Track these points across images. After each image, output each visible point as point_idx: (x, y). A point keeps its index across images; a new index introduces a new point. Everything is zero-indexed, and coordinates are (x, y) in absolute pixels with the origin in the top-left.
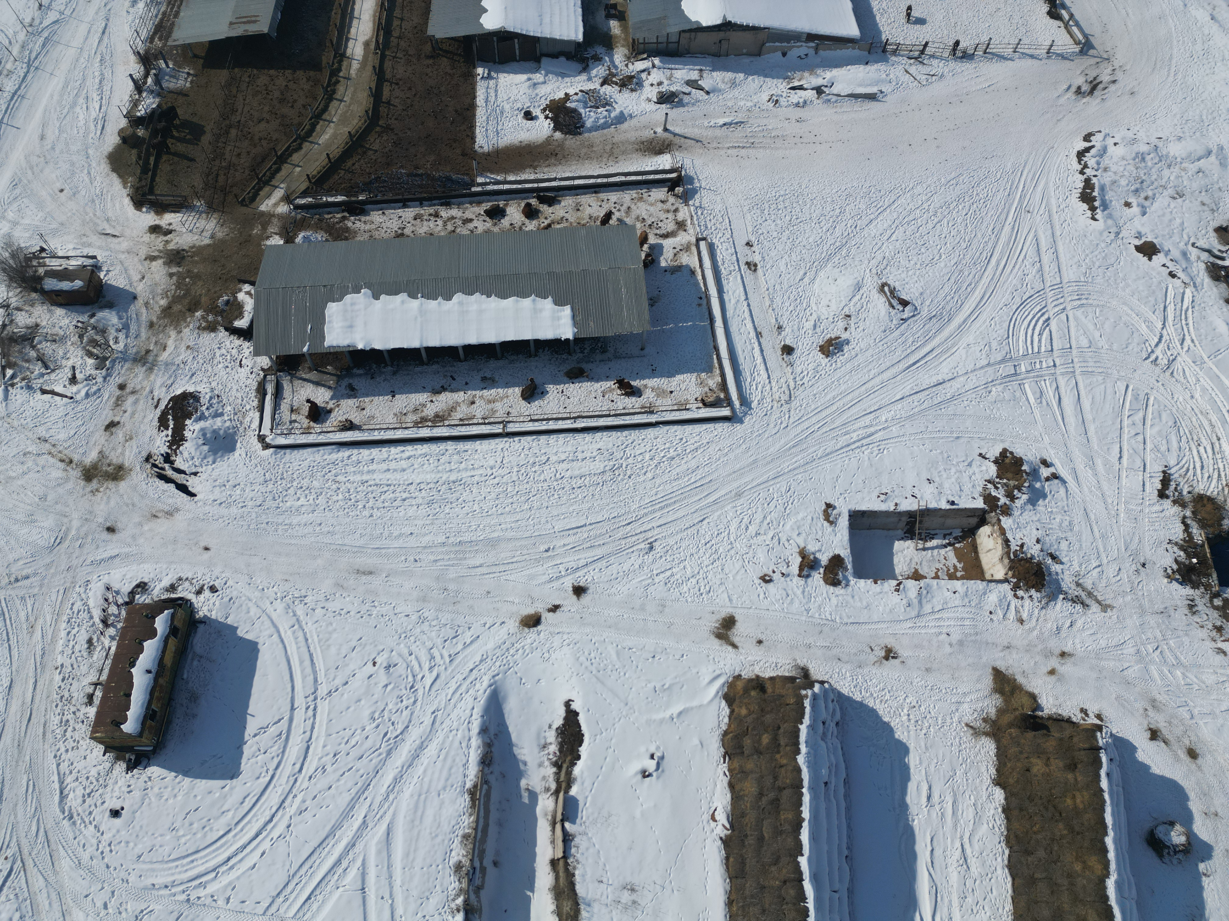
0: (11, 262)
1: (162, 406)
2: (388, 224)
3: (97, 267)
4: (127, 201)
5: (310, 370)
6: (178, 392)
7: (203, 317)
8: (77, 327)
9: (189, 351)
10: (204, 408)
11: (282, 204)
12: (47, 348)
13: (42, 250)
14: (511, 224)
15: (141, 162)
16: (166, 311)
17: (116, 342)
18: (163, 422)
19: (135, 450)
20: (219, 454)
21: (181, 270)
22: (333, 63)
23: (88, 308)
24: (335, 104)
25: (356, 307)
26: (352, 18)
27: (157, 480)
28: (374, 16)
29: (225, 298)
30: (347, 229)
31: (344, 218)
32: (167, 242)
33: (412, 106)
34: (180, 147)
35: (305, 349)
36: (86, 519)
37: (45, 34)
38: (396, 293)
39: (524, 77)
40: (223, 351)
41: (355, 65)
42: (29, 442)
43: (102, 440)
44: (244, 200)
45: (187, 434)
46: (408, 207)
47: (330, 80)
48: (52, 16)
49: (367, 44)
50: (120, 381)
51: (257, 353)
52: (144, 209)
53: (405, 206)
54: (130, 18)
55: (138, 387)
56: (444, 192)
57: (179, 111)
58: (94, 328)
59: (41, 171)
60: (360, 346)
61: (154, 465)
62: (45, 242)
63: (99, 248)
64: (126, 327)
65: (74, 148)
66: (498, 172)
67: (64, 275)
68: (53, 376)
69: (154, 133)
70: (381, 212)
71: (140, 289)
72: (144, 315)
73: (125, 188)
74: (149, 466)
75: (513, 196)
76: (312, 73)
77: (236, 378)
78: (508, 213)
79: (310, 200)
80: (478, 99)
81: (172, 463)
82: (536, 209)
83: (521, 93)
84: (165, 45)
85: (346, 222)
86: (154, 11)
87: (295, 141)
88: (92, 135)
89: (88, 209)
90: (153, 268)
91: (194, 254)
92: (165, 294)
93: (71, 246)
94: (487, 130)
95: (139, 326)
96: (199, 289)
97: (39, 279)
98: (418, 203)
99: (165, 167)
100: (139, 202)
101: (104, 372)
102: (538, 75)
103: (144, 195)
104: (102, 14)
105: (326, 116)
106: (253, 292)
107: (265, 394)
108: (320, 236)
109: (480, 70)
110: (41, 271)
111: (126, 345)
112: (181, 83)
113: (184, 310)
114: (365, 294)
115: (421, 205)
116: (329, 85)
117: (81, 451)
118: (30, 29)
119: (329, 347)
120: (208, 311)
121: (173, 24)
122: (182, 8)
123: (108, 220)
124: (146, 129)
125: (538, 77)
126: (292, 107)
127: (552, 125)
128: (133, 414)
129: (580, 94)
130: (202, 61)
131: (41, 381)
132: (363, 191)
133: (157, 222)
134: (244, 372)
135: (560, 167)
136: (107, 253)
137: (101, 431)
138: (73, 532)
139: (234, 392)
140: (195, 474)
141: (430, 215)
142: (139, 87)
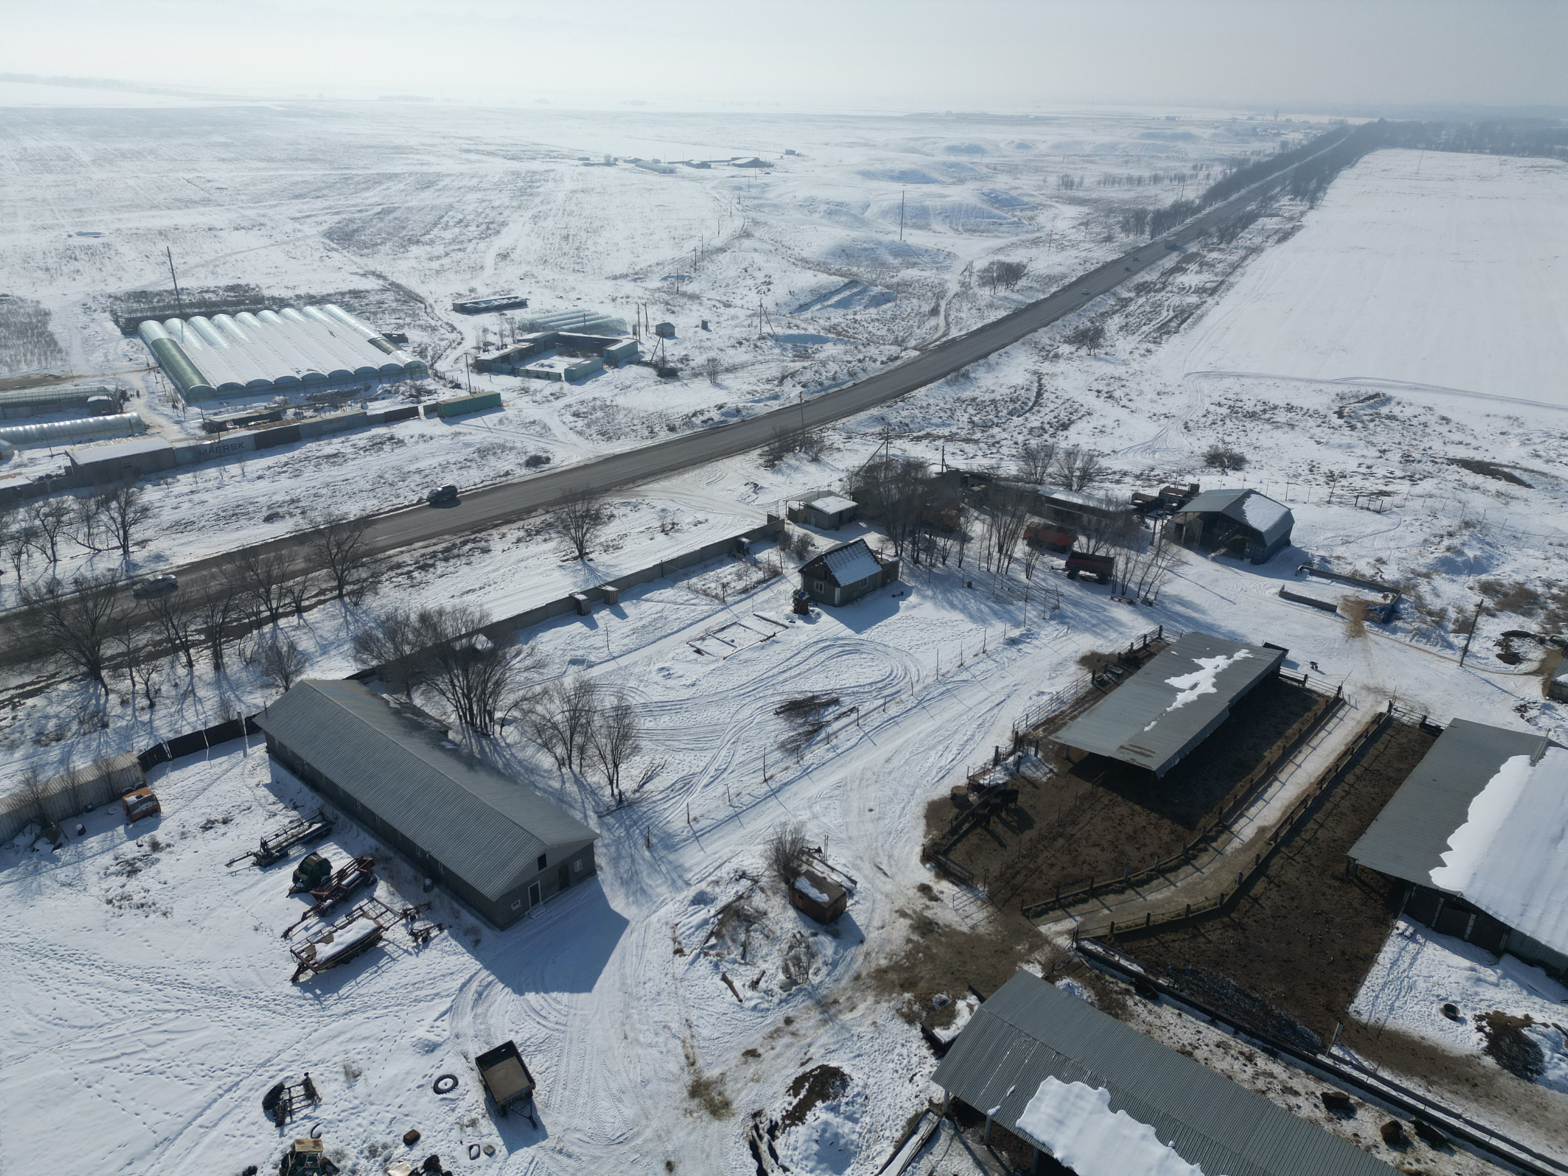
0: (788, 846)
1: (808, 1068)
2: (1179, 1031)
3: (850, 893)
4: (918, 849)
5: (982, 1141)
6: (833, 1064)
7: (909, 1002)
8: (794, 936)
9: (872, 1028)
10: (844, 1100)
11: (1066, 936)
12: (757, 938)
13: (819, 851)
14: (1356, 1135)
15: (954, 823)
16: (881, 973)
17: (816, 974)
18: (796, 1087)
19: (752, 1096)
20: (823, 1166)
21: (921, 941)
22: (1211, 830)
23: (817, 925)
24: (1189, 869)
25: (1081, 1103)
26: (1259, 797)
27: (747, 1146)
28: (1288, 807)
29: (944, 997)
30: (1124, 1007)
31: (1127, 992)
32: (927, 907)
33: (1285, 917)
34: (1000, 829)
35: (991, 1112)
36: (659, 1136)
37: (949, 686)
38: (1142, 1120)
39: (1467, 963)
40: (905, 1052)
41: (1236, 844)
42: (677, 1017)
43: (733, 1063)
44: (1029, 910)
45: (809, 1116)
46: (1216, 1026)
47: (1197, 844)
48: (965, 676)
49: (1262, 830)
50: (791, 1013)
51: (936, 1078)
52: (928, 866)
53: (1213, 1022)
54: (1030, 703)
55: (802, 1032)
56: (1275, 1037)
57: (1021, 798)
58: (808, 947)
59: (867, 786)
60: (1058, 1155)
61: (756, 1127)
62: (826, 845)
63: (866, 877)
64: (834, 964)
65: (906, 781)
66: (1368, 1057)
67: (819, 883)
68: (742, 969)
69: (984, 805)
70: (1177, 1012)
71: (873, 936)
72: (859, 963)
73: (925, 837)
74: (751, 1124)
75: (1378, 1100)
76: (1180, 828)
77: (898, 1090)
78: (1357, 1116)
79: (1100, 949)
80: (1382, 955)
81: (773, 1137)
82: (1406, 1138)
83: (1452, 979)
84: (1045, 737)
85: (1127, 997)
86: (1054, 706)
87: (1120, 882)
88: (929, 778)
89: (880, 838)
90: (897, 924)
91: (945, 934)
92: (890, 956)
93: (843, 861)
94: (1377, 997)
95: (846, 972)
96: (924, 972)
97: (797, 874)
98: (1233, 1029)
99: (973, 839)
100: (928, 856)
101: (785, 995)
102: (1489, 971)
103: (936, 852)
104: (1007, 691)
105: (1171, 876)
106: (976, 1008)
107: (914, 1132)
108: (1087, 994)
109: (1402, 925)
110: (805, 868)
111: (821, 982)
112: (1039, 774)
113: (897, 982)
114: (1101, 1094)
115: (1235, 1034)
116: (1193, 848)
117: (709, 1059)
118: (940, 678)
119: (1020, 1129)
120: (919, 998)
121: (1065, 724)
122: (1083, 715)
123: (890, 857)
124: (979, 798)
125: (1489, 974)
126: (1138, 849)
127: (1485, 1044)
128: (778, 1056)
129: (1552, 1028)
130: (1072, 766)
131: (730, 966)
132: (1168, 975)
133: (931, 884)
134: (909, 1090)
135: (1475, 1105)
136: (868, 886)
137: (738, 1054)
138: (639, 1141)
139: (884, 1105)
140: (785, 1169)
141: (1241, 1053)
142: (998, 760)
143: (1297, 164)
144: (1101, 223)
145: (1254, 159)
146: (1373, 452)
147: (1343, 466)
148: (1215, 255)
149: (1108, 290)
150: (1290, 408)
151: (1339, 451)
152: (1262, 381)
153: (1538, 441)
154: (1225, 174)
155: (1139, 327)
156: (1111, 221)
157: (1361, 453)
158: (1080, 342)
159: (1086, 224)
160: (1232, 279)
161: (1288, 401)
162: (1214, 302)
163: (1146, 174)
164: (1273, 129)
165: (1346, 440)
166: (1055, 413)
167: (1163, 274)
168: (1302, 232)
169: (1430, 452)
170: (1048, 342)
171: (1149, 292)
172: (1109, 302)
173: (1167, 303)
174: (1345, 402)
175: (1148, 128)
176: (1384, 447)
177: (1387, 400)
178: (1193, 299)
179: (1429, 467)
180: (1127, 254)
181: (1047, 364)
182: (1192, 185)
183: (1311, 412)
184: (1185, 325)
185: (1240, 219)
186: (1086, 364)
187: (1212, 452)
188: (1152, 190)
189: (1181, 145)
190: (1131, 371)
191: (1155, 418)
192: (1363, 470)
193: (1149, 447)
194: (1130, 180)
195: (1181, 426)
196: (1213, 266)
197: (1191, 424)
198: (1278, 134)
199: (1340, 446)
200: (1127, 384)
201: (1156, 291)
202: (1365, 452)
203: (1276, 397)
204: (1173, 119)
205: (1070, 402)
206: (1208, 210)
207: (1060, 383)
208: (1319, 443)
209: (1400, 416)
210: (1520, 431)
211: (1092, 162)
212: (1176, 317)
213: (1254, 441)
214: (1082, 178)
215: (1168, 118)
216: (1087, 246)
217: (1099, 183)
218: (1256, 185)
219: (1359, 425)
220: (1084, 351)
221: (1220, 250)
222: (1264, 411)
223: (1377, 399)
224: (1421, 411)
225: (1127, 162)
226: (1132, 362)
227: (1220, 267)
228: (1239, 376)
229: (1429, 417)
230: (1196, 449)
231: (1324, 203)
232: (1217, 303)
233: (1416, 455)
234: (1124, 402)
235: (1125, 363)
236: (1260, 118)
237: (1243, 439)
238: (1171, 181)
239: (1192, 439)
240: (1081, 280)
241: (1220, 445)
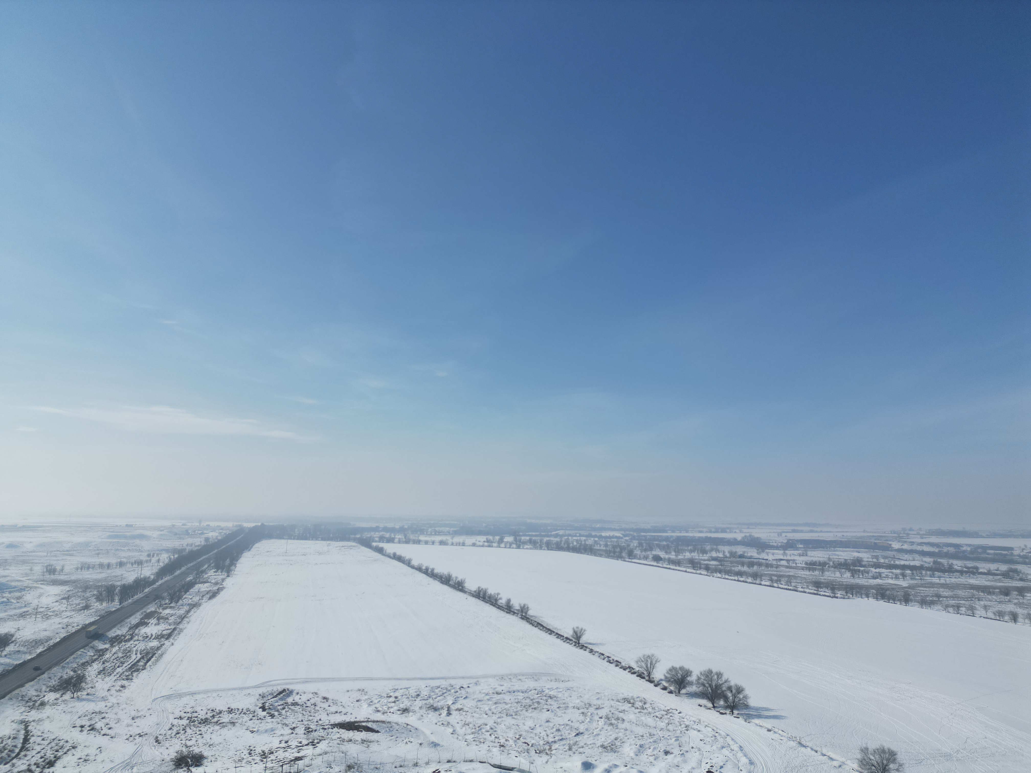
143: (216, 551)
144: (80, 597)
145: (188, 549)
146: (287, 731)
147: (270, 745)
148: (168, 611)
149: (87, 645)
150: (230, 711)
151: (266, 735)
152: (209, 695)
153: (376, 701)
154: (170, 559)
155: (114, 669)
156: (88, 594)
157: (280, 733)
158: (64, 688)
159: (67, 598)
160: (181, 626)
161: (229, 706)
162: (170, 643)
163: (113, 561)
164: (199, 530)
165: (269, 726)
166: (42, 754)
167: (130, 628)
168: (224, 591)
169: (320, 722)
170: (35, 693)
171: (121, 642)
172: (89, 654)
173: (135, 649)
174: (265, 699)
175: (113, 532)
176: (294, 725)
177: (291, 693)
178: (155, 643)
179: (322, 733)
180: (102, 617)
181: (33, 712)
182: (147, 566)
183: (245, 711)
184: (150, 663)
185: (183, 586)
186: (70, 706)
187: (179, 756)
188: (118, 572)
189: (138, 542)
190: (109, 705)
191: (131, 739)
192: (283, 745)
193: (128, 764)
194: (101, 566)
195: (152, 740)
196: (168, 619)
197: (160, 738)
198: (203, 533)
199: (266, 731)
200: (107, 716)
201: (126, 641)
202: (283, 732)
203: (220, 705)
204: (131, 526)
205: (56, 741)
206: (160, 582)
207: (46, 726)
208: (252, 732)
209: (300, 702)
210: (366, 697)
211: (71, 555)
212: (143, 658)
213: (209, 740)
214: (63, 567)
215: (127, 525)
216: (68, 614)
217: (77, 569)
218: (192, 564)
219: (276, 713)
220: (68, 696)
221: (171, 607)
222: (213, 716)
223: (285, 693)
224: (311, 696)
225: (98, 554)
226: (109, 697)
227: (172, 619)
228: (193, 694)
229: (316, 698)
230: (166, 757)
231: (235, 573)
232: (173, 644)
233: (313, 727)
234: (105, 731)
235: (104, 699)
236: (190, 524)
237: (201, 741)
238: (132, 564)
239: (162, 749)
240: (64, 640)
241: (184, 749)
